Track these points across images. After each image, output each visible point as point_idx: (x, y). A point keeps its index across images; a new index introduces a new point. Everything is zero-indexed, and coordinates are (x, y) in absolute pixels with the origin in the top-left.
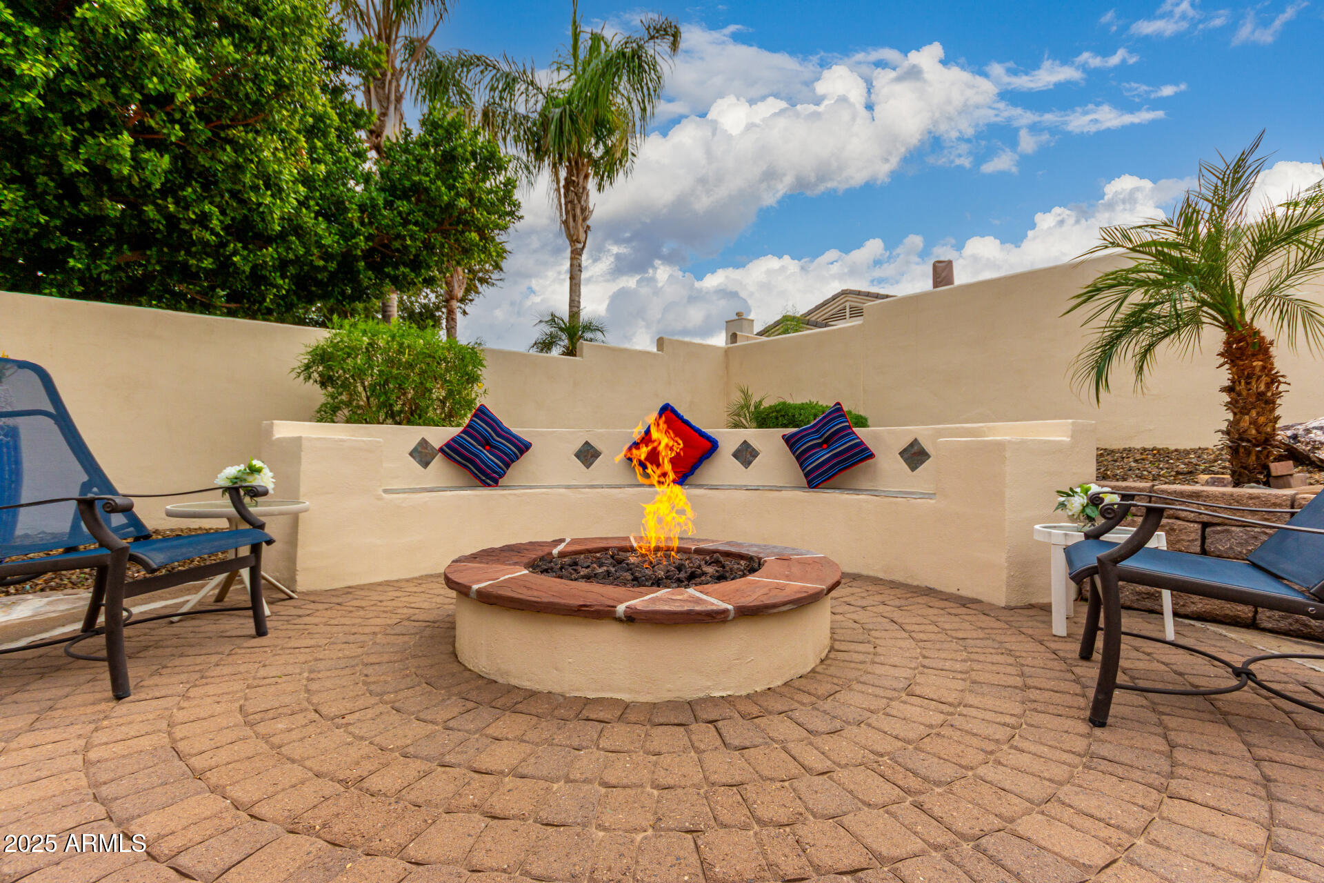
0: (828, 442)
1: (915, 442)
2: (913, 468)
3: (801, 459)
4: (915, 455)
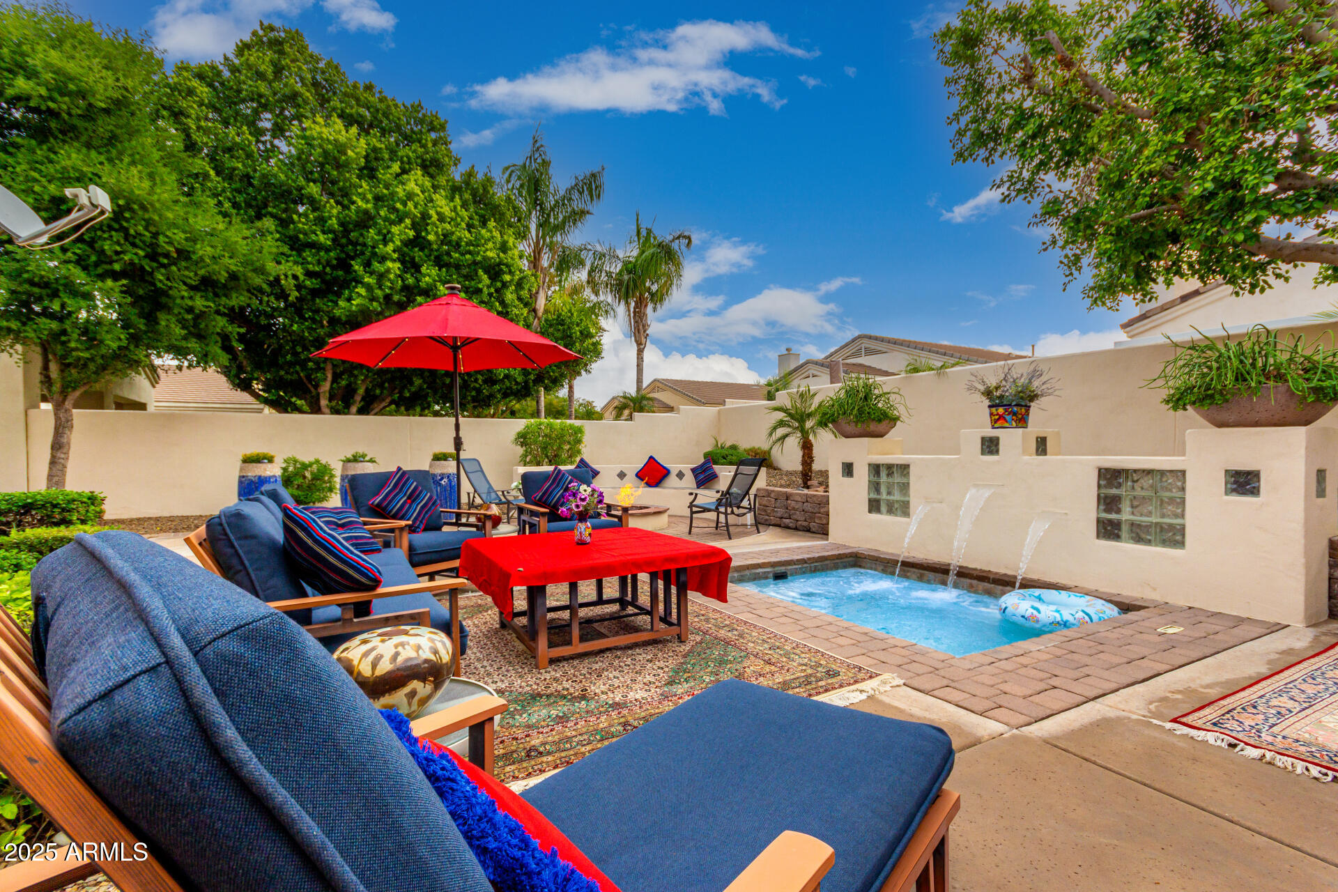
0: (704, 471)
3: (695, 477)
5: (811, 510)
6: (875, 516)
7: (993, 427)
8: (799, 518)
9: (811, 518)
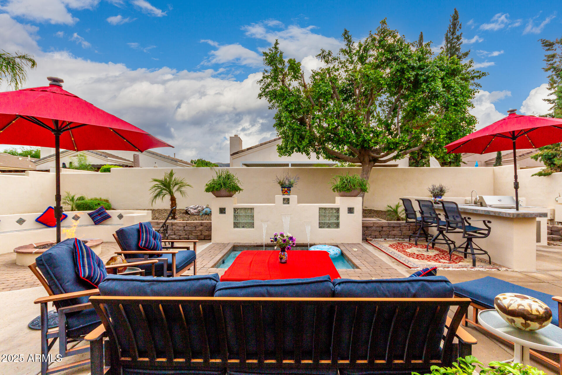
0: (100, 215)
1: (121, 214)
2: (120, 219)
3: (93, 219)
4: (120, 217)
5: (190, 229)
6: (237, 229)
7: (283, 195)
8: (181, 234)
9: (189, 233)
